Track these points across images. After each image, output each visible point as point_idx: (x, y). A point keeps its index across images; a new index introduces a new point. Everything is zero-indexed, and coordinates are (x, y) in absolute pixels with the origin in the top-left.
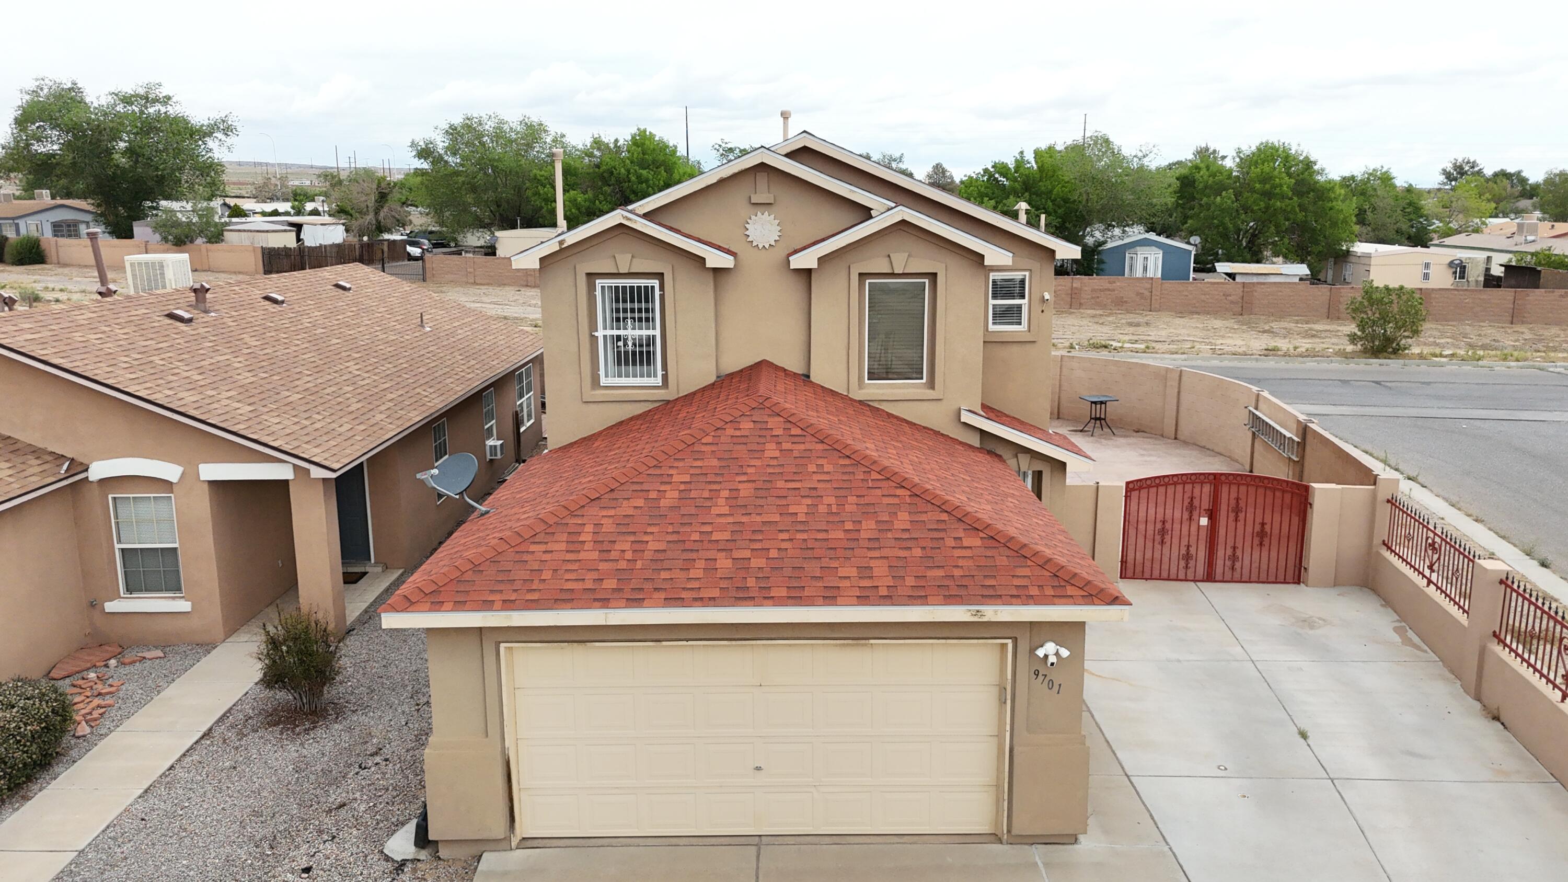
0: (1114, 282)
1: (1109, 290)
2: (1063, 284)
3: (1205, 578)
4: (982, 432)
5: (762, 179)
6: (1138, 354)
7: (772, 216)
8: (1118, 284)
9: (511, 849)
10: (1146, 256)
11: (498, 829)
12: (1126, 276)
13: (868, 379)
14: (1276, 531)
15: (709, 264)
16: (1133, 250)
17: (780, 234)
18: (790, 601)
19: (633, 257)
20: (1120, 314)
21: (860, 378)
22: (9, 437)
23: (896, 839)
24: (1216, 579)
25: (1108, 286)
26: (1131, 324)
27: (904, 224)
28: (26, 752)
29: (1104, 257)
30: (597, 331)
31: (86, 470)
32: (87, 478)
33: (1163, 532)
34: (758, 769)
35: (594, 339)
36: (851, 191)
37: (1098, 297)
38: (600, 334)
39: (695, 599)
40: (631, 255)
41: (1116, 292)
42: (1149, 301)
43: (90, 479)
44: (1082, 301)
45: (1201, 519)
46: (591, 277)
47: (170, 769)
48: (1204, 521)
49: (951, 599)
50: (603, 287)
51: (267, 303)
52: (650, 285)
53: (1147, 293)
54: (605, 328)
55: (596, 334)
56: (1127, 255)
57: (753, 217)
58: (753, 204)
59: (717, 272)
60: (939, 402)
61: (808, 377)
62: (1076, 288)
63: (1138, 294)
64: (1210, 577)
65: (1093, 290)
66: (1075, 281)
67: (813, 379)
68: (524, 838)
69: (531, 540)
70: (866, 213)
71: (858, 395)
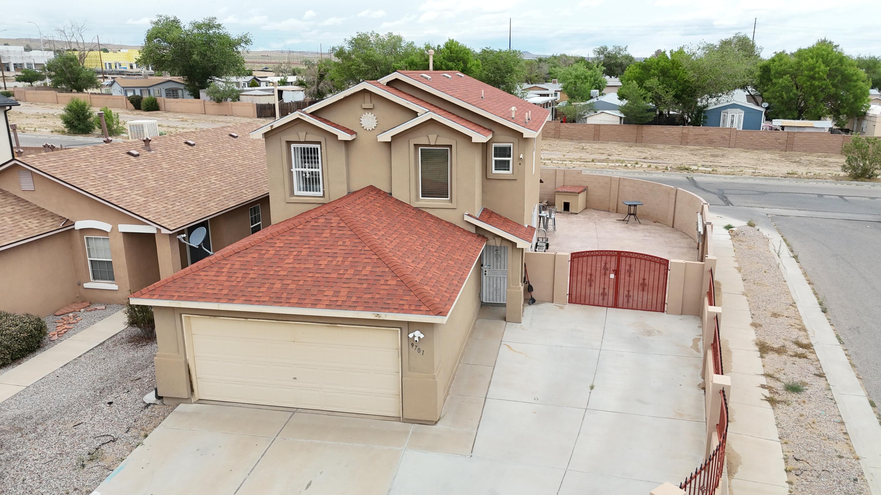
0: (708, 130)
1: (704, 135)
2: (677, 130)
3: (613, 305)
4: (478, 227)
5: (368, 98)
6: (705, 174)
7: (373, 115)
8: (710, 131)
9: (192, 403)
10: (733, 114)
11: (184, 393)
12: (721, 127)
13: (422, 197)
14: (651, 283)
15: (340, 138)
16: (725, 111)
17: (377, 123)
18: (297, 305)
19: (306, 133)
20: (709, 149)
21: (417, 196)
22: (43, 209)
23: (356, 415)
24: (619, 307)
25: (704, 132)
26: (713, 156)
27: (432, 121)
28: (20, 345)
29: (707, 114)
30: (292, 169)
31: (74, 225)
32: (74, 228)
33: (590, 281)
34: (295, 378)
35: (291, 173)
36: (407, 103)
37: (698, 139)
38: (294, 170)
39: (257, 301)
40: (305, 133)
41: (709, 136)
42: (728, 142)
43: (76, 229)
44: (688, 141)
45: (611, 275)
46: (289, 143)
47: (79, 357)
49: (367, 308)
50: (294, 148)
51: (186, 145)
52: (316, 147)
53: (727, 137)
54: (296, 167)
55: (292, 170)
56: (722, 113)
57: (364, 115)
58: (364, 109)
59: (346, 142)
60: (455, 210)
61: (391, 194)
62: (685, 133)
63: (722, 137)
64: (616, 305)
65: (695, 135)
66: (684, 129)
67: (393, 195)
68: (200, 399)
69: (202, 270)
70: (415, 114)
71: (415, 204)
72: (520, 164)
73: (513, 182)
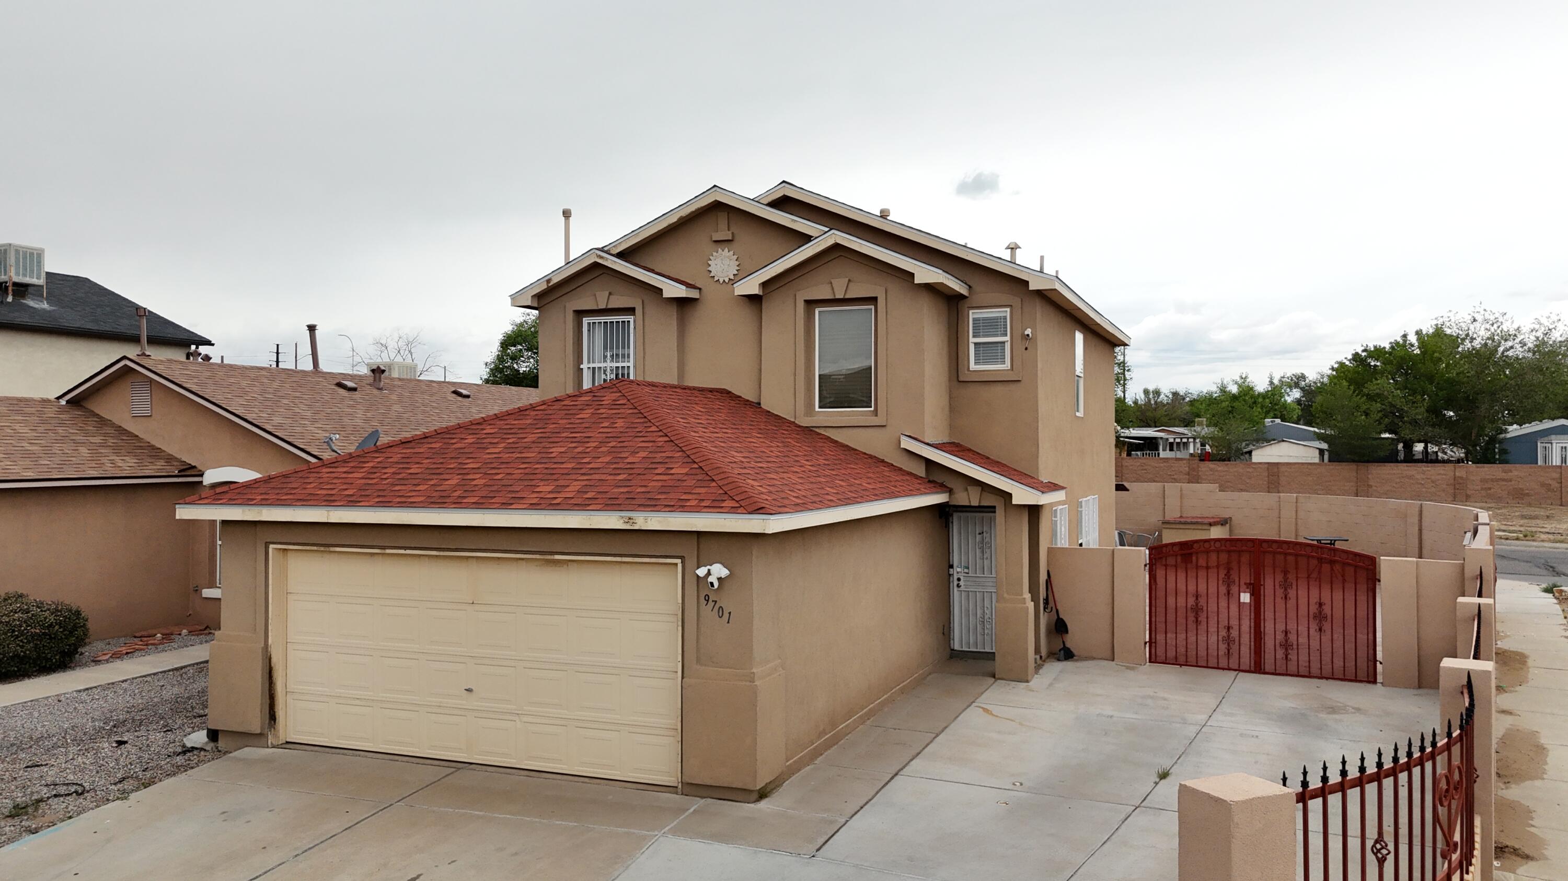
0: (1511, 471)
1: (1503, 480)
2: (1442, 472)
3: (1253, 669)
4: (929, 463)
5: (722, 218)
7: (731, 253)
8: (1516, 473)
9: (268, 747)
10: (1564, 445)
11: (255, 724)
12: (1539, 464)
13: (820, 407)
14: (1338, 613)
15: (666, 294)
16: (1546, 438)
17: (738, 268)
19: (610, 294)
20: (1516, 507)
21: (810, 405)
24: (1267, 670)
25: (1504, 475)
26: (1523, 517)
27: (837, 247)
29: (1504, 446)
30: (582, 364)
31: (202, 475)
32: (202, 482)
33: (1197, 610)
34: (469, 690)
35: (580, 371)
37: (1490, 489)
38: (584, 366)
40: (607, 293)
41: (1513, 482)
42: (1558, 494)
43: (205, 483)
44: (1469, 492)
45: (1242, 595)
46: (579, 314)
48: (1245, 598)
49: (611, 505)
50: (589, 324)
52: (626, 320)
53: (1555, 485)
54: (589, 362)
55: (582, 366)
56: (1539, 444)
57: (715, 254)
58: (716, 241)
59: (682, 303)
60: (883, 429)
61: (759, 404)
62: (1461, 478)
63: (1543, 485)
64: (1258, 668)
65: (1484, 481)
66: (1457, 470)
67: (762, 406)
68: (287, 743)
71: (805, 422)
72: (1026, 349)
73: (1013, 387)
